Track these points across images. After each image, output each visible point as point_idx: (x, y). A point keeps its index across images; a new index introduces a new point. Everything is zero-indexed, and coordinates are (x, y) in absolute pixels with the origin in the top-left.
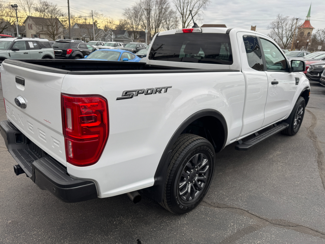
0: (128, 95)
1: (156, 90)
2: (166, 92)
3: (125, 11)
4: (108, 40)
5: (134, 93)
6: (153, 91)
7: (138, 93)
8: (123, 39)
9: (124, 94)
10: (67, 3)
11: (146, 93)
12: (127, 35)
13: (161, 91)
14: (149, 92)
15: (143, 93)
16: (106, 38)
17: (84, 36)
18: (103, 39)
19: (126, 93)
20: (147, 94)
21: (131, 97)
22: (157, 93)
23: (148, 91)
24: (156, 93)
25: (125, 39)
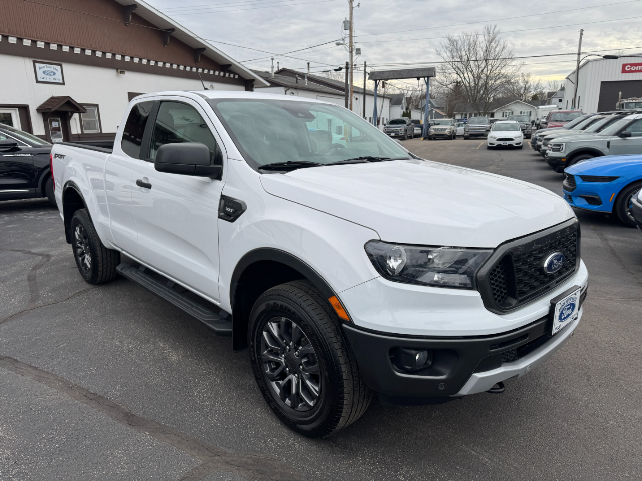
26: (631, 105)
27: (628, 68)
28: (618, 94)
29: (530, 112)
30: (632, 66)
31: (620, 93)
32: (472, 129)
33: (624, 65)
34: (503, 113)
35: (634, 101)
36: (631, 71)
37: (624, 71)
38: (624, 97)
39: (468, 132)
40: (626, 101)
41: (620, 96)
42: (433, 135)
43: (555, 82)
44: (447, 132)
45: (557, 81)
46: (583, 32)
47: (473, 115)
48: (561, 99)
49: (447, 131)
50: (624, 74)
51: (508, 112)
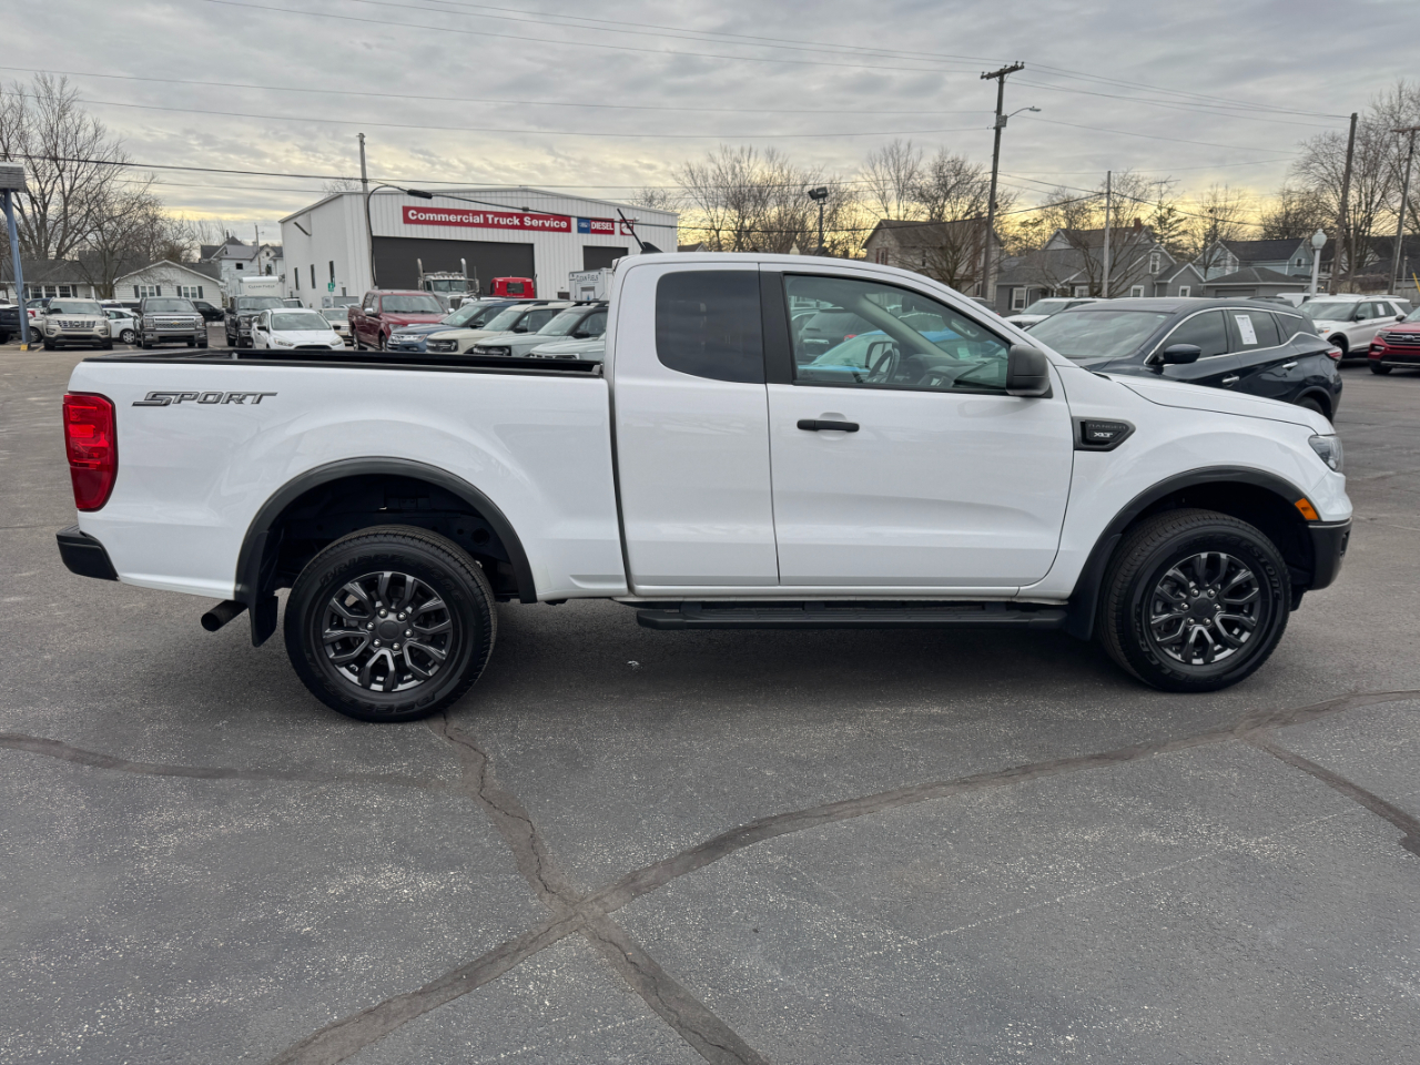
0: (157, 400)
1: (231, 396)
2: (258, 402)
3: (1310, 152)
4: (1182, 287)
5: (173, 397)
6: (220, 397)
7: (182, 397)
8: (1256, 280)
9: (150, 397)
10: (992, 159)
11: (201, 400)
12: (1303, 262)
13: (244, 398)
14: (210, 398)
15: (193, 399)
16: (1170, 281)
17: (1072, 278)
18: (1158, 284)
19: (154, 396)
20: (205, 401)
21: (165, 405)
22: (231, 402)
23: (207, 396)
24: (228, 402)
25: (1264, 281)
26: (440, 285)
27: (413, 215)
28: (417, 263)
29: (200, 288)
30: (418, 212)
31: (419, 261)
32: (164, 325)
33: (406, 210)
34: (136, 288)
35: (446, 278)
36: (417, 222)
37: (407, 220)
38: (429, 269)
39: (154, 330)
40: (433, 278)
41: (421, 267)
42: (58, 337)
43: (204, 226)
44: (96, 331)
45: (206, 223)
46: (365, 140)
47: (58, 292)
48: (240, 262)
49: (97, 327)
50: (408, 226)
51: (147, 286)
